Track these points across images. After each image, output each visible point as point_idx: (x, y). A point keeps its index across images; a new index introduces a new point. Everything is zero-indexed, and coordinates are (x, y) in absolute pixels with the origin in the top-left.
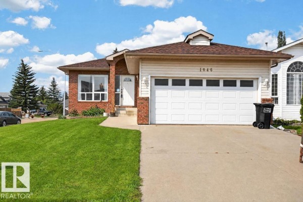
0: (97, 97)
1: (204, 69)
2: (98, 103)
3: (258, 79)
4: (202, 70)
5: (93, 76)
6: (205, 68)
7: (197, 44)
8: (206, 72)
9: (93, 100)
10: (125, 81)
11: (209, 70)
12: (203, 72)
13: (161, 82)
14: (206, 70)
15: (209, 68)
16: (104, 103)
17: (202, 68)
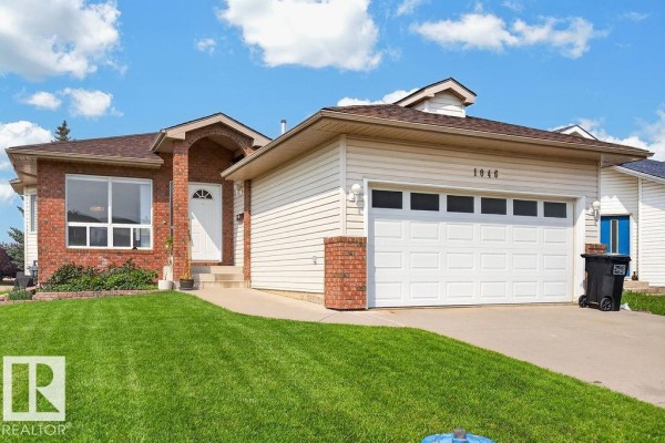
0: (121, 238)
1: (482, 172)
2: (127, 253)
3: (574, 200)
4: (478, 174)
5: (110, 181)
6: (486, 170)
7: (439, 112)
8: (485, 180)
9: (110, 246)
10: (195, 196)
11: (492, 175)
12: (479, 180)
13: (385, 199)
14: (486, 175)
15: (493, 170)
16: (144, 253)
17: (479, 169)
